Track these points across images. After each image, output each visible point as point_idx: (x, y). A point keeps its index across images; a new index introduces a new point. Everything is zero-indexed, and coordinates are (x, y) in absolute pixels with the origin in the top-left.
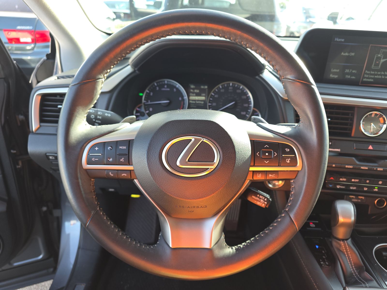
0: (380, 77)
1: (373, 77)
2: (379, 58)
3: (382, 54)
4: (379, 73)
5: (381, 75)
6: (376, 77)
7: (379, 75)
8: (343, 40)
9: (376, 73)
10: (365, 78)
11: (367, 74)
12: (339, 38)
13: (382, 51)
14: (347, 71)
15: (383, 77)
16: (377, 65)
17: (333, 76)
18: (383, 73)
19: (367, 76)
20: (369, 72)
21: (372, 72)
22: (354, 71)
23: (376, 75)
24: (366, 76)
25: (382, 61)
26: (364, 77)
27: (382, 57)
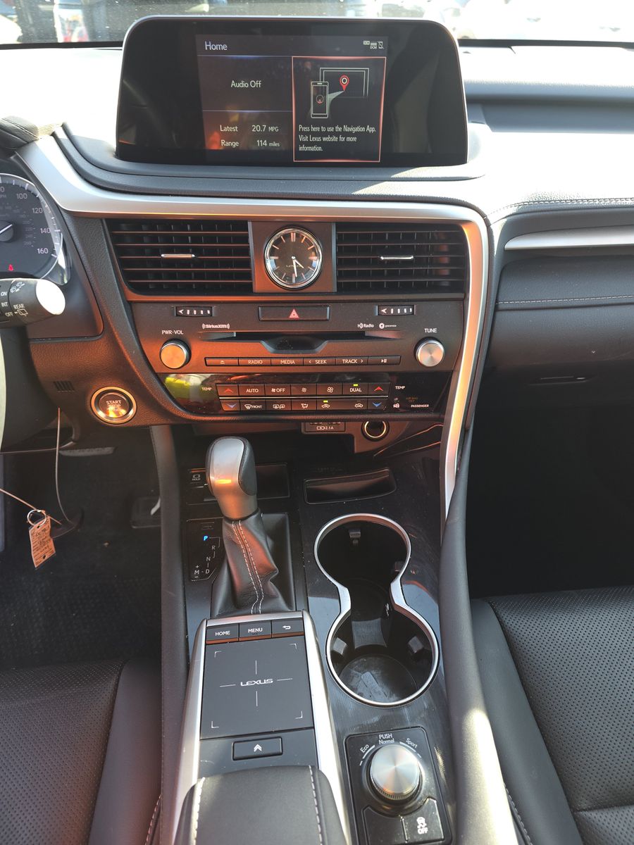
0: (335, 139)
1: (319, 139)
2: (321, 92)
3: (325, 81)
4: (331, 129)
5: (337, 134)
6: (324, 139)
7: (331, 134)
8: (224, 47)
9: (323, 129)
10: (302, 143)
11: (305, 134)
12: (214, 43)
13: (322, 70)
14: (256, 128)
15: (342, 139)
16: (320, 109)
17: (228, 144)
18: (339, 129)
19: (306, 139)
20: (306, 129)
21: (314, 129)
22: (272, 129)
23: (326, 134)
24: (301, 138)
25: (330, 97)
26: (299, 143)
27: (328, 87)
